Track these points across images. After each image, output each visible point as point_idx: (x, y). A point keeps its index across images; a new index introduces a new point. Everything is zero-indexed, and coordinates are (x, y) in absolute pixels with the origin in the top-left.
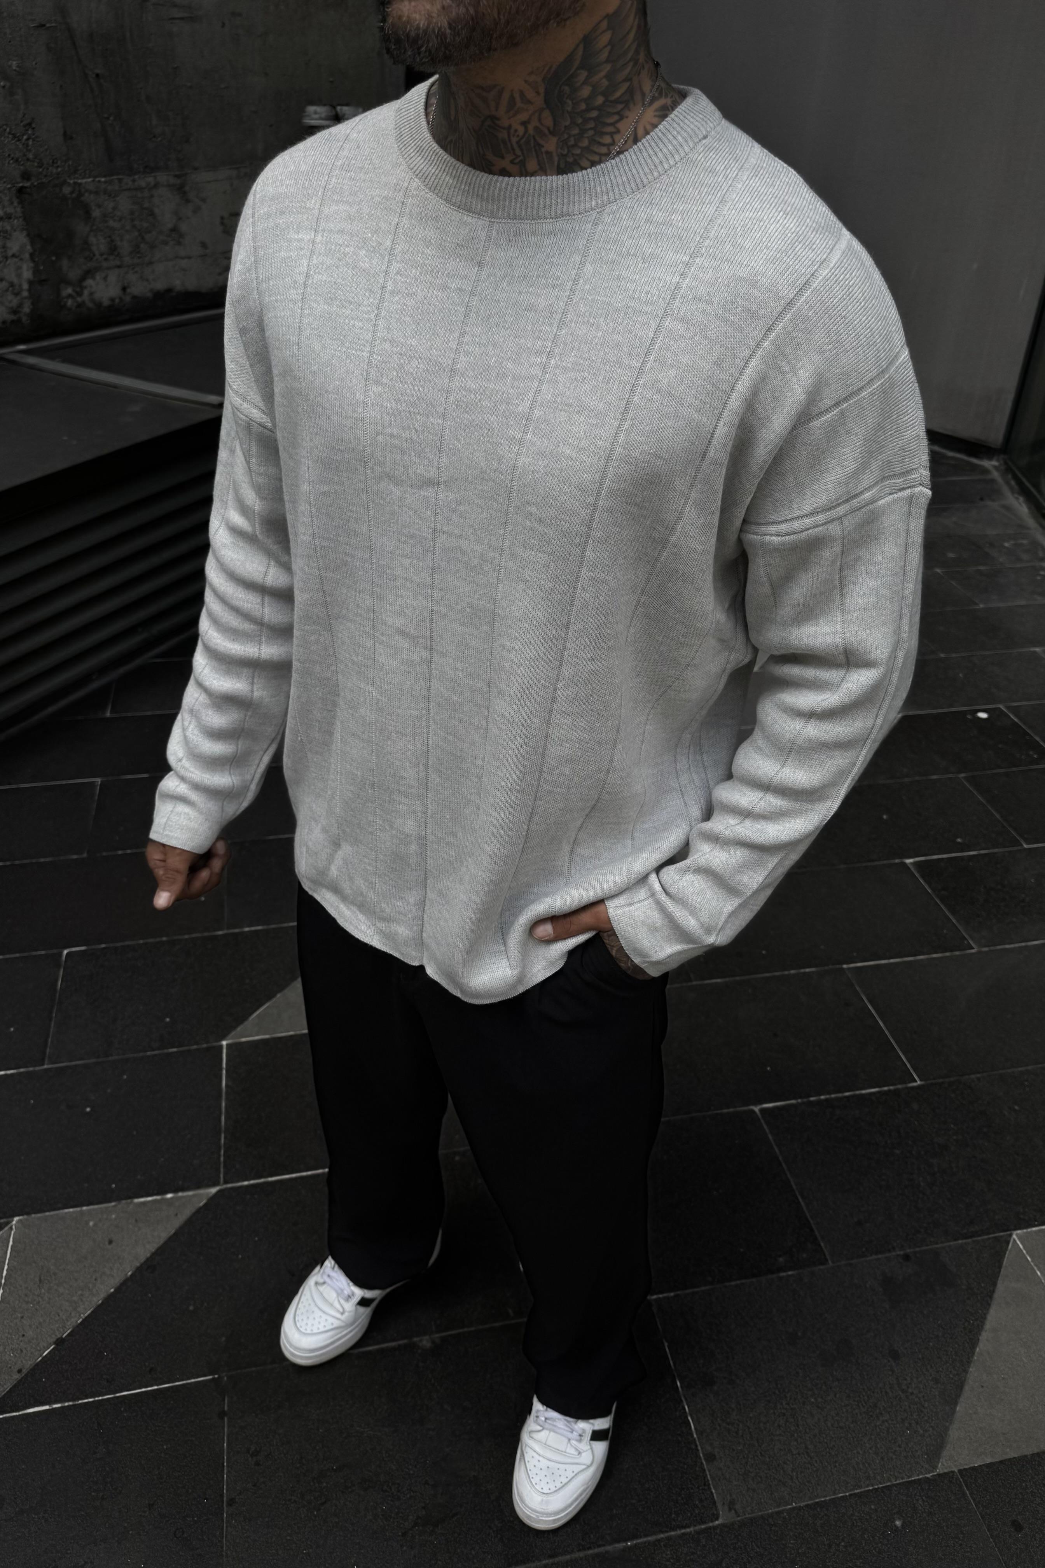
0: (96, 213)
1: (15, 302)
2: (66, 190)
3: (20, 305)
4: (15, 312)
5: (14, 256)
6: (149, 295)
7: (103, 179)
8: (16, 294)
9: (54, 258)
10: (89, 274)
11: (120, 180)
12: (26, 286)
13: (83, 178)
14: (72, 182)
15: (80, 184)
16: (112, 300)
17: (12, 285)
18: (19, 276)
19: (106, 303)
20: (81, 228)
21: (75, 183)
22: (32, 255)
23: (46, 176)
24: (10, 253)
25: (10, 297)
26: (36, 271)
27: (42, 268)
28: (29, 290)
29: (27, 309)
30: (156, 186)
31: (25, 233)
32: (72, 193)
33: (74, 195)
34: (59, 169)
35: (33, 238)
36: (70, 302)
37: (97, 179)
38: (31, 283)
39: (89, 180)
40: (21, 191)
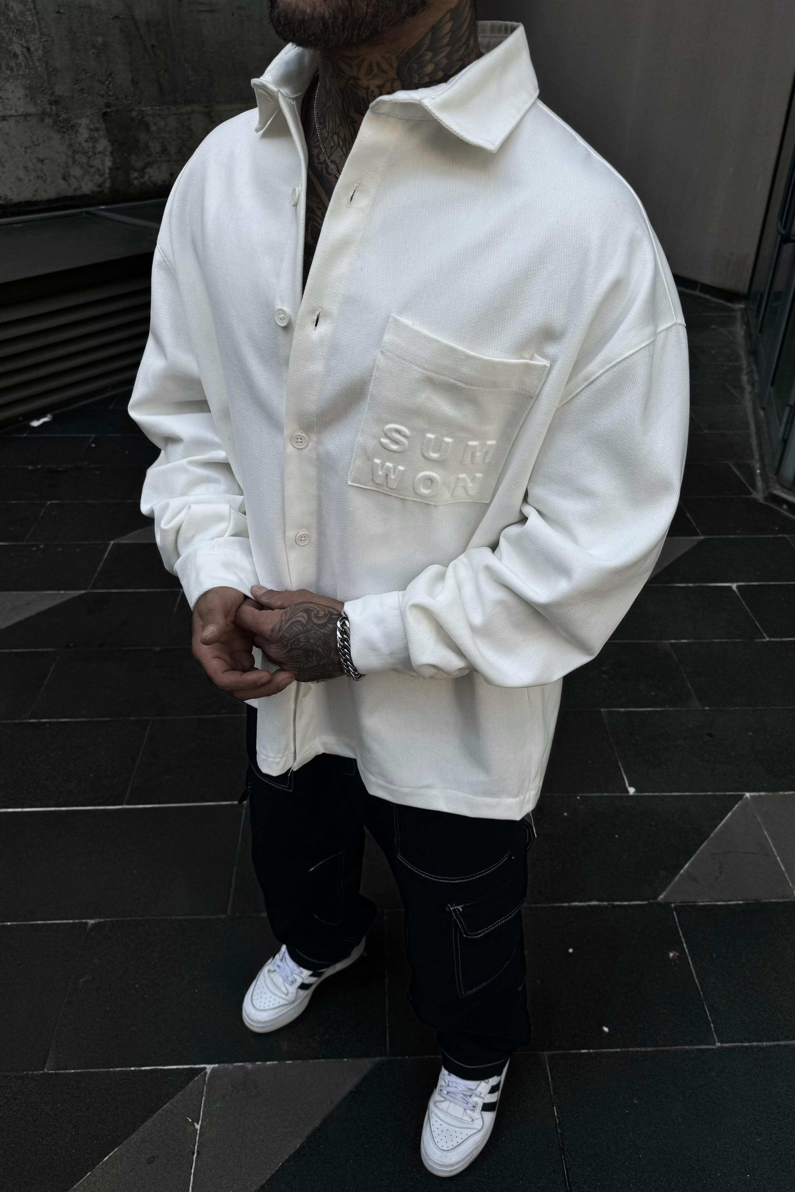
0: (153, 128)
1: (101, 180)
2: (134, 114)
3: (104, 182)
4: (100, 186)
5: (100, 152)
7: (157, 108)
8: (101, 176)
9: (126, 155)
10: (148, 165)
11: (169, 109)
12: (107, 171)
13: (145, 107)
14: (137, 109)
15: (143, 111)
16: (164, 181)
17: (99, 170)
18: (103, 164)
20: (143, 137)
21: (140, 110)
22: (112, 153)
23: (121, 105)
24: (97, 151)
25: (97, 177)
26: (114, 162)
27: (118, 161)
28: (110, 173)
29: (108, 185)
31: (107, 139)
32: (138, 116)
33: (139, 117)
34: (129, 102)
35: (112, 142)
36: (136, 182)
37: (154, 108)
38: (111, 169)
39: (149, 108)
40: (105, 114)
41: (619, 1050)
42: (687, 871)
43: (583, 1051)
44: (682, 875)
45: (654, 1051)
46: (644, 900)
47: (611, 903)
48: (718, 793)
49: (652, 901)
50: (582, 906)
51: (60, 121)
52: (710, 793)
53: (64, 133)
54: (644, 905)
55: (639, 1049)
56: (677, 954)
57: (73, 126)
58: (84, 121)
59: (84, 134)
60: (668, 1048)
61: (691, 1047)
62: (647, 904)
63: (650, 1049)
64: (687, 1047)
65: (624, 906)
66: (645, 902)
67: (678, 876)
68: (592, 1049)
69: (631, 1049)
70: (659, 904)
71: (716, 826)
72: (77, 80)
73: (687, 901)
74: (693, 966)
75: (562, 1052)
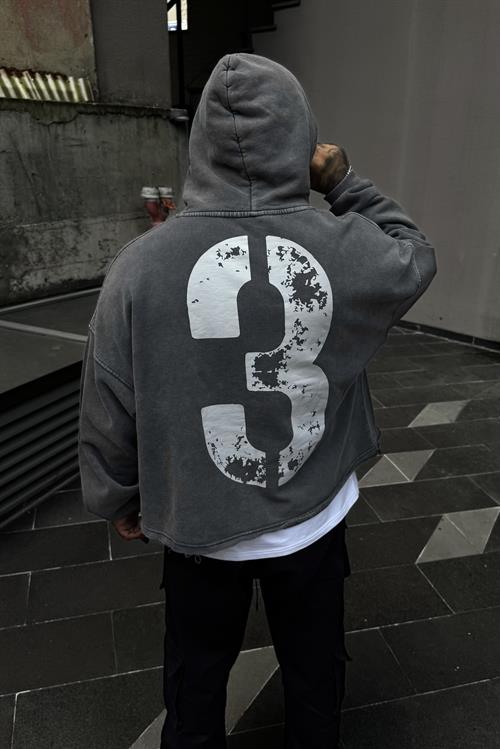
0: (32, 242)
6: (60, 282)
7: (36, 225)
10: (26, 273)
11: (45, 225)
13: (25, 224)
14: (18, 226)
15: (23, 228)
16: (39, 286)
19: (35, 287)
20: (23, 250)
21: (20, 228)
23: (4, 225)
27: (0, 271)
30: (65, 226)
32: (19, 232)
34: (12, 221)
36: (15, 288)
37: (33, 225)
39: (28, 225)
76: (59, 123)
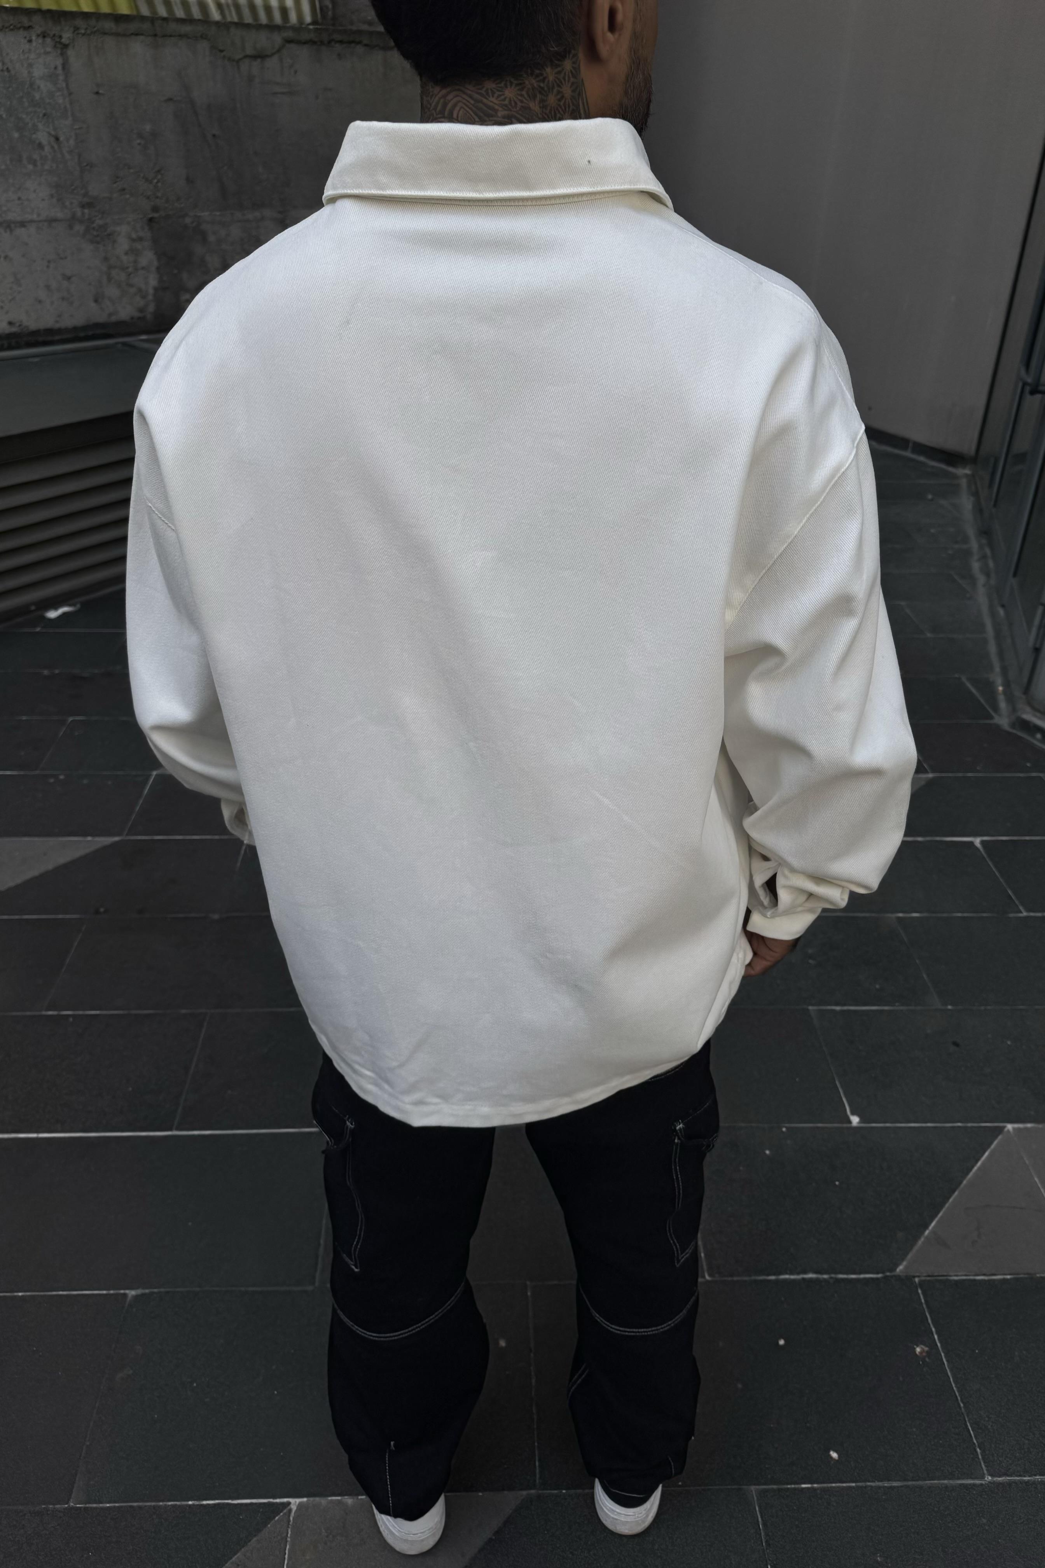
2: (188, 220)
3: (146, 306)
4: (141, 310)
5: (143, 268)
7: (218, 213)
8: (143, 297)
9: (176, 271)
11: (233, 215)
12: (151, 291)
13: (202, 211)
14: (192, 214)
15: (199, 217)
17: (140, 290)
18: (146, 283)
20: (199, 249)
21: (195, 216)
22: (158, 268)
23: (171, 210)
24: (140, 266)
25: (138, 299)
26: (160, 281)
27: (165, 278)
28: (155, 295)
31: (153, 251)
34: (183, 205)
35: (159, 255)
37: (214, 213)
38: (156, 289)
39: (207, 213)
40: (151, 220)
41: (854, 1484)
42: (933, 1232)
43: (804, 1486)
44: (927, 1238)
45: (901, 1486)
46: (878, 1273)
47: (833, 1276)
48: (969, 1125)
49: (888, 1274)
50: (794, 1281)
51: (94, 228)
52: (959, 1124)
53: (98, 243)
54: (877, 1279)
55: (880, 1484)
56: (926, 1349)
57: (109, 235)
58: (124, 229)
59: (123, 244)
60: (920, 1483)
61: (951, 1482)
62: (882, 1278)
63: (895, 1484)
64: (946, 1482)
65: (852, 1279)
66: (880, 1276)
67: (922, 1239)
68: (817, 1483)
69: (869, 1484)
70: (898, 1278)
71: (970, 1170)
72: (117, 177)
73: (936, 1274)
74: (948, 1366)
75: (775, 1487)
76: (254, 57)
